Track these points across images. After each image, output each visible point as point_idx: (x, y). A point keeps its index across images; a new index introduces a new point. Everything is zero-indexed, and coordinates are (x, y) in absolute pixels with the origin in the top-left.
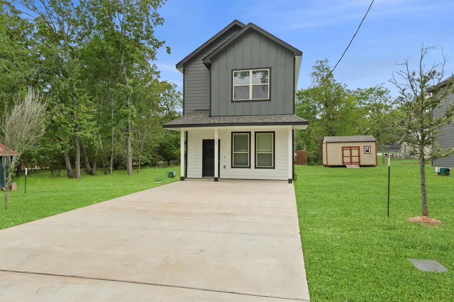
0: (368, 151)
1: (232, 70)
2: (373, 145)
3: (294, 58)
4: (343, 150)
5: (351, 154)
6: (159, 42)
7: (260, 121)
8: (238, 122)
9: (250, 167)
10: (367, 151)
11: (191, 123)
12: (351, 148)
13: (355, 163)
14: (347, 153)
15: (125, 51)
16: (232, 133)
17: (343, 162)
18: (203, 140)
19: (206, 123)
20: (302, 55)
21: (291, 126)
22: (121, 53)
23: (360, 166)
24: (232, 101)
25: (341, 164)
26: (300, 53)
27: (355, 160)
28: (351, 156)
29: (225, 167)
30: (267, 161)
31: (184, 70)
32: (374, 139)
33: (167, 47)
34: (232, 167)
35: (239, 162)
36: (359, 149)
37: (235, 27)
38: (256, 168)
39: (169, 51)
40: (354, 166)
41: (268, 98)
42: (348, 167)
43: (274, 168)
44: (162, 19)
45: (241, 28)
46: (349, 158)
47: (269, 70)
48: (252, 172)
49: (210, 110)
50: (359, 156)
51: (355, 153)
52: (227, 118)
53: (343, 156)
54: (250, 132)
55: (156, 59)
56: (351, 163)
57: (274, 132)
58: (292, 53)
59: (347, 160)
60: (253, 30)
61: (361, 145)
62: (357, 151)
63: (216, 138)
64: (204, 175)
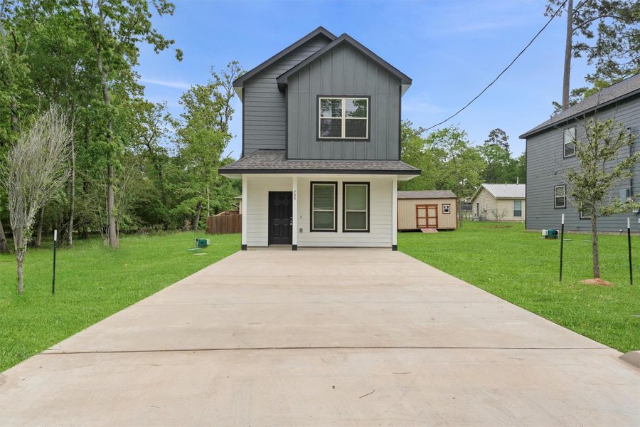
0: (447, 211)
1: (318, 97)
2: (453, 203)
3: (400, 87)
4: (417, 209)
5: (427, 215)
6: (166, 40)
7: (359, 168)
8: (329, 168)
9: (336, 231)
10: (445, 211)
11: (262, 167)
12: (427, 207)
13: (432, 226)
14: (422, 213)
15: (105, 49)
16: (312, 183)
17: (417, 225)
18: (270, 193)
19: (284, 168)
20: (411, 84)
21: (397, 175)
22: (99, 50)
23: (438, 230)
24: (318, 140)
25: (414, 227)
26: (409, 81)
27: (432, 222)
28: (427, 217)
29: (301, 230)
30: (359, 222)
31: (243, 89)
32: (453, 195)
33: (178, 51)
34: (311, 231)
35: (321, 224)
36: (437, 208)
37: (320, 36)
38: (344, 231)
39: (179, 55)
40: (431, 231)
41: (367, 138)
42: (424, 232)
43: (368, 231)
44: (172, 5)
45: (329, 41)
46: (434, 220)
47: (367, 99)
48: (339, 237)
49: (286, 150)
50: (437, 217)
51: (432, 213)
52: (311, 162)
53: (417, 218)
54: (336, 183)
55: (139, 64)
56: (427, 226)
57: (368, 183)
58: (398, 80)
59: (422, 222)
60: (347, 44)
61: (439, 203)
62: (434, 211)
63: (295, 189)
64: (270, 242)
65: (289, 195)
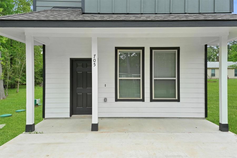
9: (143, 100)
16: (116, 49)
18: (71, 60)
34: (117, 100)
38: (152, 100)
43: (178, 100)
48: (147, 107)
63: (94, 55)
64: (72, 113)
65: (88, 62)
